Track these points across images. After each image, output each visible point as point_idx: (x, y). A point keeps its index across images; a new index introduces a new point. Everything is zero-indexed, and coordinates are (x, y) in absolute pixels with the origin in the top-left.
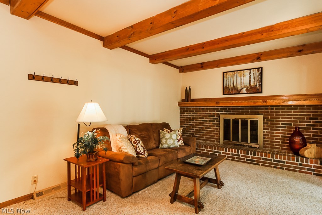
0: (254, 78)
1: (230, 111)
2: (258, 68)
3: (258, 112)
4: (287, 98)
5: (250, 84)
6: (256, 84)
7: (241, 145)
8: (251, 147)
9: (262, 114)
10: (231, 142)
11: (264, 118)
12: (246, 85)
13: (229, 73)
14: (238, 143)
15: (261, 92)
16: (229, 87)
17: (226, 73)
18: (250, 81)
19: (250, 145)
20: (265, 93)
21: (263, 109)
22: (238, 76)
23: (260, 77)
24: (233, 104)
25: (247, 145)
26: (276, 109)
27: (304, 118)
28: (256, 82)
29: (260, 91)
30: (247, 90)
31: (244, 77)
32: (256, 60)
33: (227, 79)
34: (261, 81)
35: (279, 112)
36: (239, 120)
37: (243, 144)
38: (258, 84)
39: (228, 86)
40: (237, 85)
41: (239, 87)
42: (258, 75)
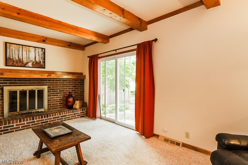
0: (39, 56)
1: (17, 83)
2: (42, 49)
3: (43, 83)
4: (61, 73)
5: (35, 59)
6: (40, 61)
7: (29, 113)
8: (38, 112)
9: (47, 85)
10: (18, 112)
11: (48, 87)
12: (31, 60)
13: (13, 45)
14: (26, 112)
15: (44, 68)
16: (13, 59)
17: (9, 44)
18: (35, 57)
19: (37, 111)
20: (48, 68)
21: (47, 81)
22: (23, 50)
23: (43, 56)
24: (21, 76)
25: (35, 111)
26: (56, 81)
27: (70, 87)
28: (40, 59)
29: (44, 66)
30: (33, 64)
31: (30, 53)
32: (42, 41)
33: (11, 51)
34: (44, 59)
35: (57, 83)
36: (27, 90)
37: (30, 112)
38: (42, 61)
39: (12, 57)
40: (22, 58)
41: (25, 61)
42: (42, 53)
